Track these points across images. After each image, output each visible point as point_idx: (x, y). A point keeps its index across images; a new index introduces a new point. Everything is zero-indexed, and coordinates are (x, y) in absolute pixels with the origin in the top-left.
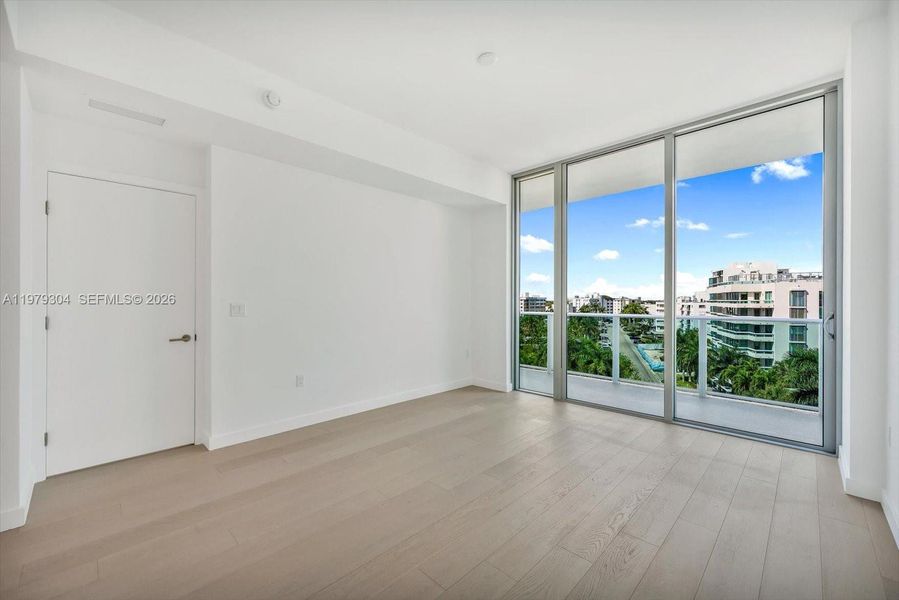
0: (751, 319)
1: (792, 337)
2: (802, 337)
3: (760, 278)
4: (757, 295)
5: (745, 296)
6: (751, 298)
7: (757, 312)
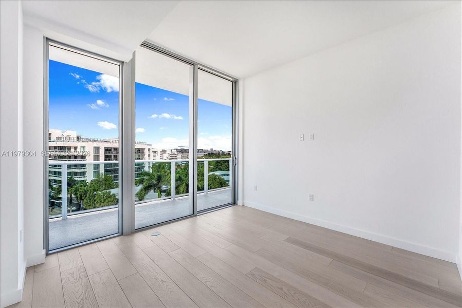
5: (69, 149)
7: (76, 157)
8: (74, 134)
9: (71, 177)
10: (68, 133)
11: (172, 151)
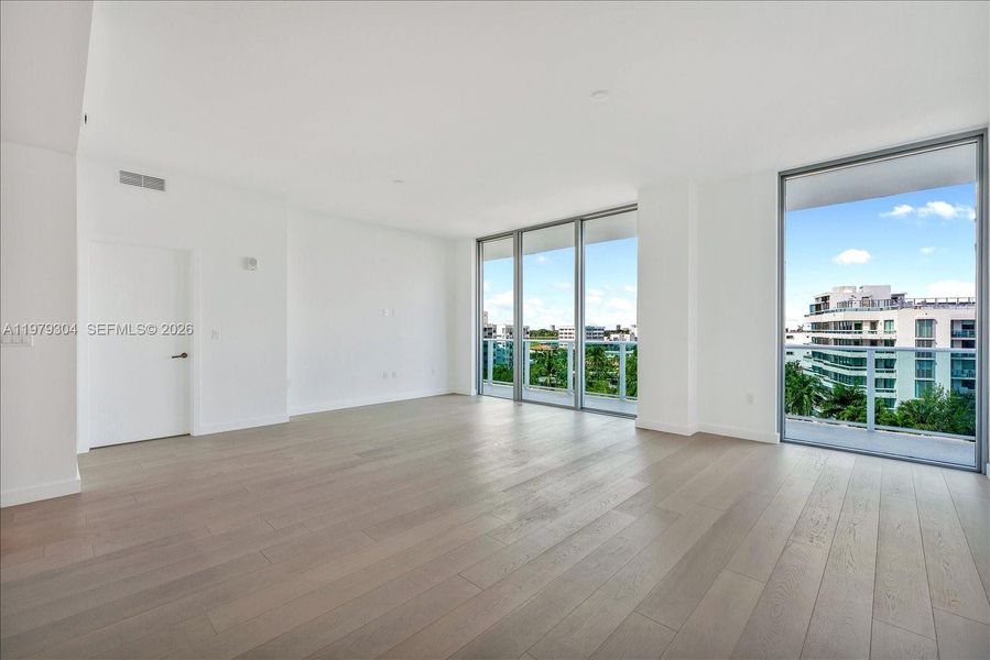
1: (918, 374)
2: (930, 374)
4: (874, 324)
5: (858, 326)
6: (866, 328)
7: (872, 343)
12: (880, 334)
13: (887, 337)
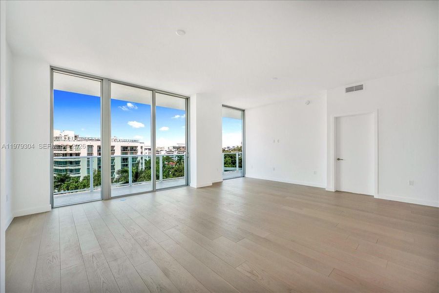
0: (69, 159)
1: (88, 165)
3: (69, 139)
7: (71, 155)
8: (71, 134)
9: (66, 174)
10: (67, 133)
11: (169, 148)
12: (74, 151)
13: (77, 152)
